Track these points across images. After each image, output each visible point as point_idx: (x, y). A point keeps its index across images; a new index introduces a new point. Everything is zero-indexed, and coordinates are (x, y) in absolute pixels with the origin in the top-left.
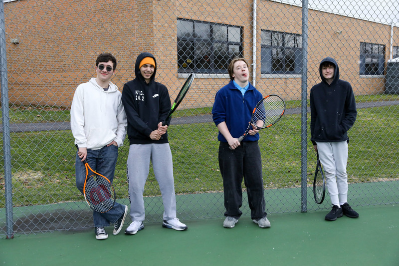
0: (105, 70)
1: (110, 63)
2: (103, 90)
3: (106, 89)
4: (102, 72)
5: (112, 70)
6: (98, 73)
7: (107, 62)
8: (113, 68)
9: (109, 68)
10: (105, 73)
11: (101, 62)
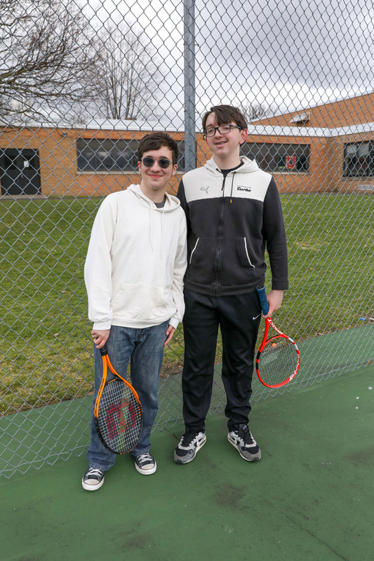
0: (156, 167)
1: (165, 152)
2: (156, 208)
3: (160, 205)
4: (150, 173)
5: (171, 166)
6: (144, 175)
7: (157, 148)
8: (171, 160)
9: (163, 163)
10: (155, 174)
11: (147, 150)
